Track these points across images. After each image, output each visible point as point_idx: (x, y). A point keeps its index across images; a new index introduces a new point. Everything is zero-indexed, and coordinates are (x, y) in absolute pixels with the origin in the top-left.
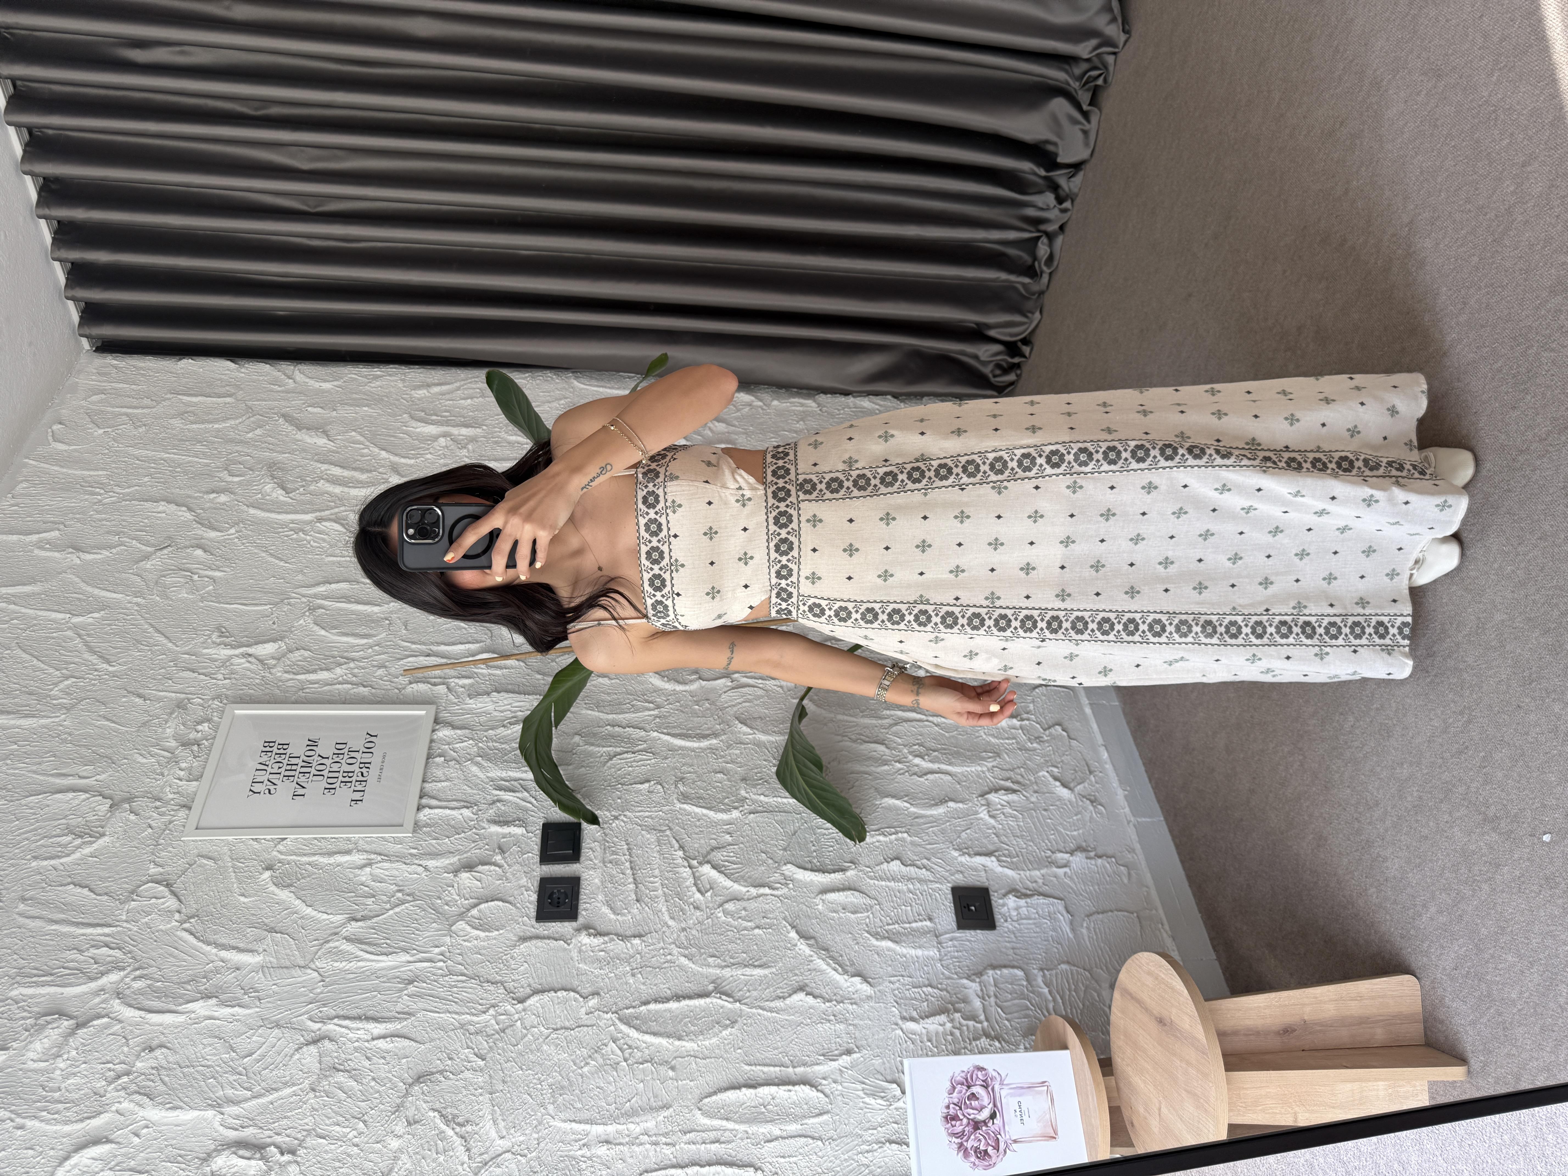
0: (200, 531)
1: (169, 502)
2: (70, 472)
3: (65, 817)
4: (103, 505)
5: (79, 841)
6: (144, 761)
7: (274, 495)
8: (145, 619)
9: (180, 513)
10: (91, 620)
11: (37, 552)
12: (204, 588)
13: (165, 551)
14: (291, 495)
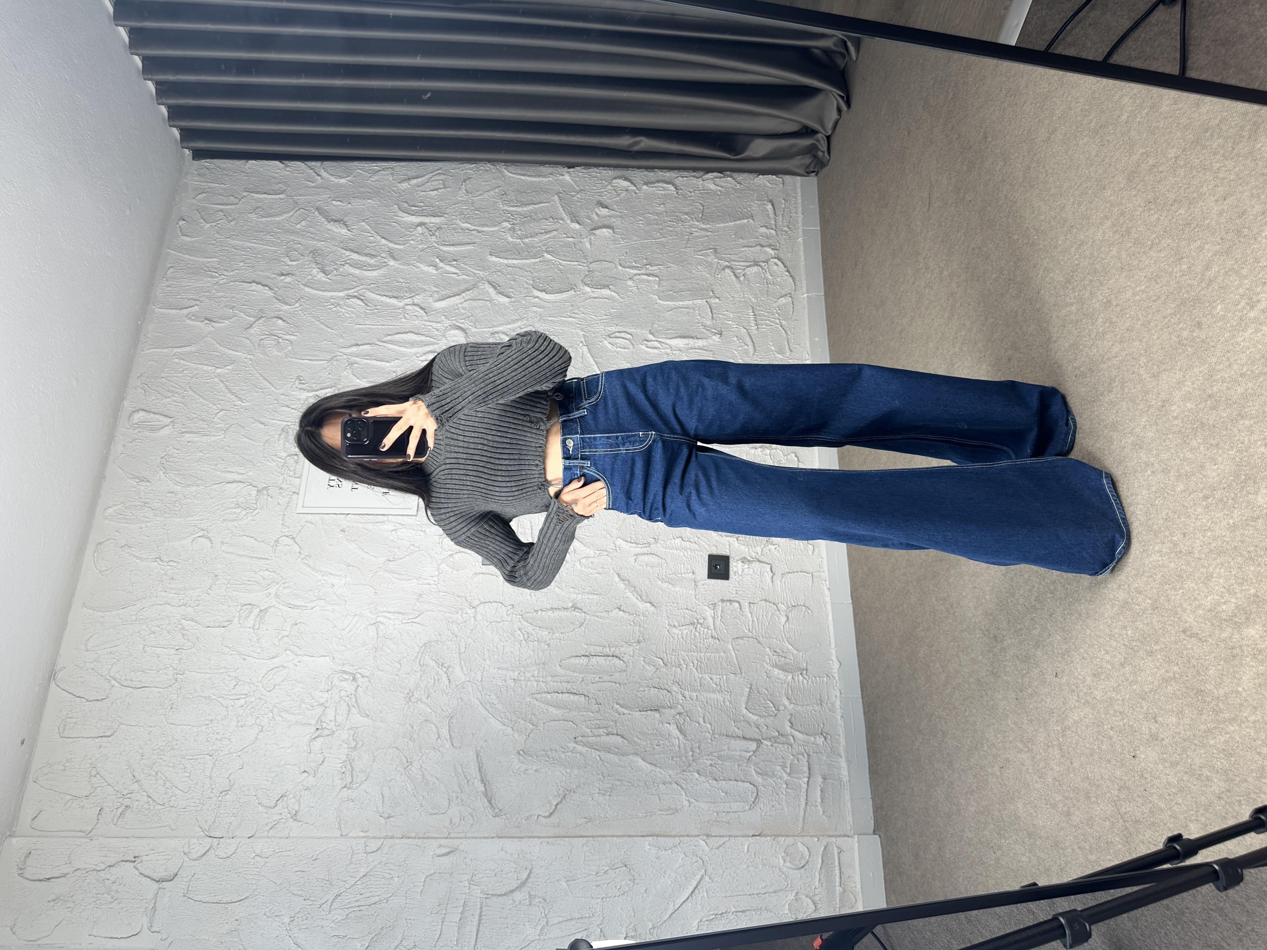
0: (278, 305)
1: (258, 283)
2: (196, 259)
3: (235, 497)
4: (220, 285)
5: (244, 512)
6: (271, 464)
7: (319, 276)
8: (256, 370)
9: (265, 291)
10: (226, 371)
11: (188, 321)
12: (287, 348)
13: (261, 321)
14: (329, 277)
